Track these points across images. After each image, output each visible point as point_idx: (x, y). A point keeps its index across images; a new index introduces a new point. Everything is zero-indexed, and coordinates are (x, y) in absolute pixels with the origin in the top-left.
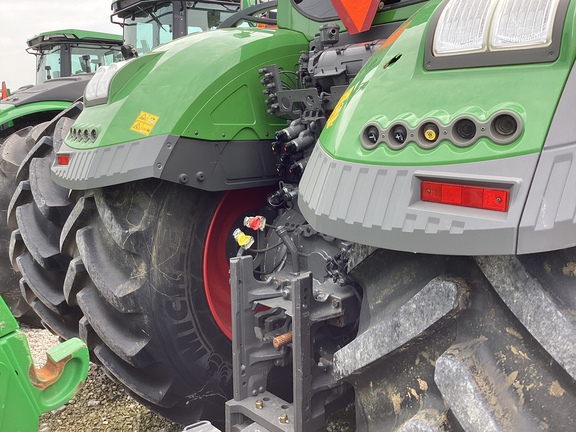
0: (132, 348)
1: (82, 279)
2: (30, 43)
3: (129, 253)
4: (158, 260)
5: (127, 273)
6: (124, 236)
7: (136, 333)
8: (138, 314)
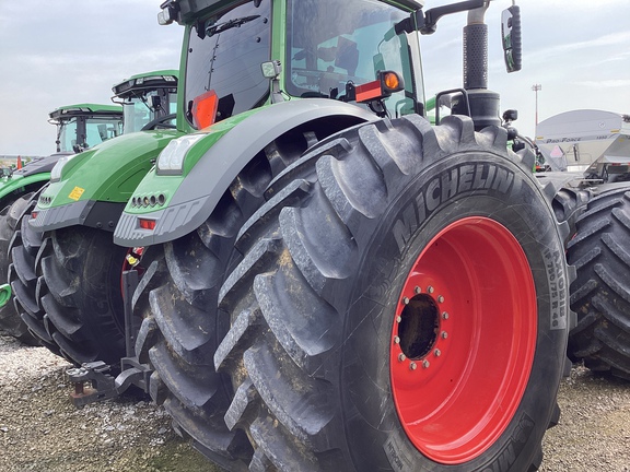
0: (71, 329)
1: (45, 290)
2: (52, 115)
3: (70, 270)
4: (88, 276)
5: (68, 283)
6: (65, 260)
7: (74, 321)
8: (75, 309)
